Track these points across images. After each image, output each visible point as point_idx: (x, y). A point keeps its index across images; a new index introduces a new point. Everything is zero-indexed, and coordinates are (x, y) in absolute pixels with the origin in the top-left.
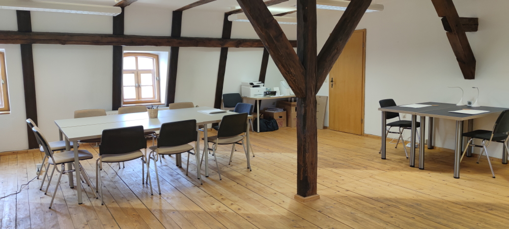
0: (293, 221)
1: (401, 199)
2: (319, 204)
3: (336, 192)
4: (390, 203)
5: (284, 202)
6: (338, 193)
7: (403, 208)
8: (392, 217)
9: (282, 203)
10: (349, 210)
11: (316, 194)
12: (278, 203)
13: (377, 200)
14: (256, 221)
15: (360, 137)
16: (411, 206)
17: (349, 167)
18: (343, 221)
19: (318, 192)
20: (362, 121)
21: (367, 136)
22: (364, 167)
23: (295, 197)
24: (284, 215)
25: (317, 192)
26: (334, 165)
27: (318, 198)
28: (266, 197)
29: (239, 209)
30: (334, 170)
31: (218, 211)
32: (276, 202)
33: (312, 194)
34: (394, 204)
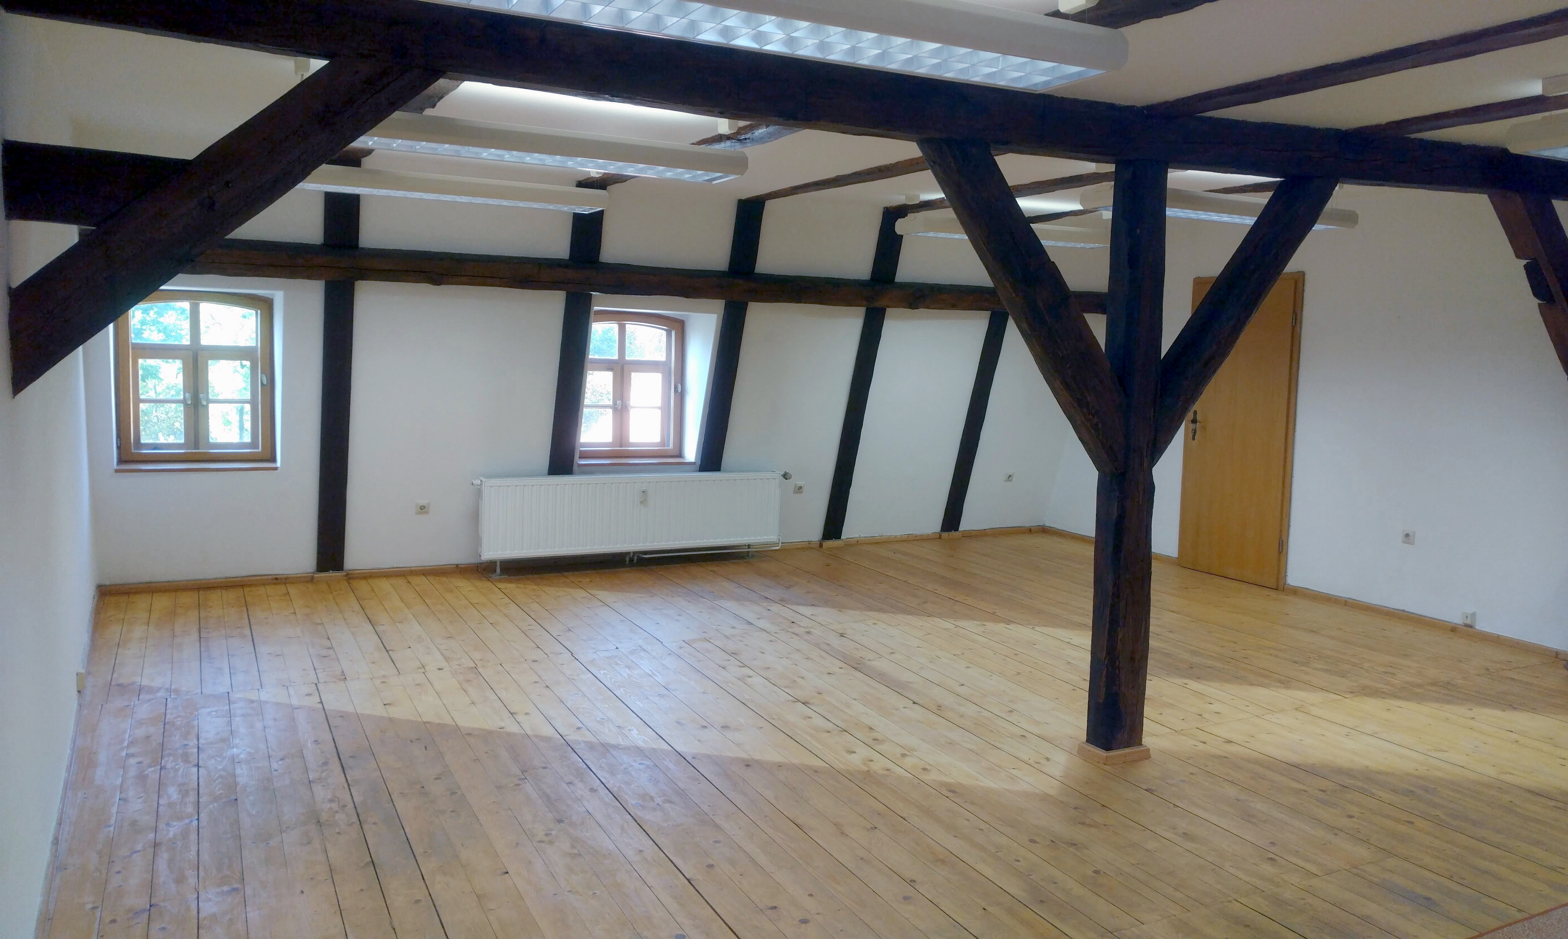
0: (1076, 808)
1: (1380, 773)
2: (1148, 771)
3: (1196, 743)
4: (1348, 782)
5: (1048, 759)
6: (1201, 747)
7: (1385, 796)
8: (1351, 817)
9: (1044, 762)
10: (1232, 792)
11: (1140, 744)
12: (1031, 762)
13: (1311, 771)
14: (973, 803)
15: (1273, 594)
16: (1409, 793)
17: (1237, 679)
18: (1214, 819)
19: (1146, 740)
20: (1282, 547)
21: (1296, 592)
22: (1280, 682)
23: (1081, 752)
24: (1052, 792)
25: (1143, 740)
26: (1193, 671)
27: (1146, 755)
28: (997, 744)
29: (924, 769)
30: (1194, 685)
31: (865, 769)
32: (1025, 757)
33: (1128, 745)
34: (1360, 784)
